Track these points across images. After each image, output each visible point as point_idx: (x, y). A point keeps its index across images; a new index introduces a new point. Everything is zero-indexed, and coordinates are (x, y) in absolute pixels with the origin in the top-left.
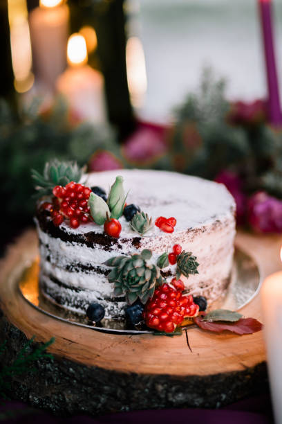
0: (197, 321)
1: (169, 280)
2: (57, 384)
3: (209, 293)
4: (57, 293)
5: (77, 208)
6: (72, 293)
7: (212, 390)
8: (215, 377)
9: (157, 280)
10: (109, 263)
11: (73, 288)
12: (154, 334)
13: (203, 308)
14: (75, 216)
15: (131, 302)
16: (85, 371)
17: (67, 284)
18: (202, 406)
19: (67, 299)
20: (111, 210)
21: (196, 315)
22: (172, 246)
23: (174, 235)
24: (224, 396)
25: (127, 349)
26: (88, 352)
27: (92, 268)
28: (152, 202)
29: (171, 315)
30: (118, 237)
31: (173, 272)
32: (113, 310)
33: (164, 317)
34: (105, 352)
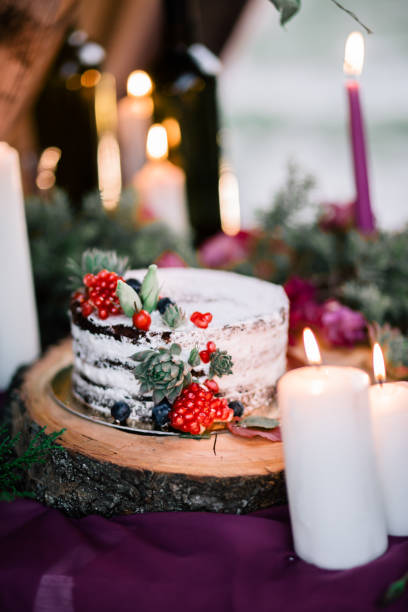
0: (230, 426)
1: (201, 381)
2: (70, 481)
3: (249, 399)
4: (86, 391)
5: (106, 298)
6: (99, 390)
7: (232, 494)
8: (234, 480)
9: (185, 377)
10: (135, 358)
11: (100, 386)
12: (180, 437)
13: (238, 414)
14: (103, 306)
15: (158, 401)
16: (98, 468)
17: (95, 380)
18: (222, 511)
19: (95, 399)
20: (143, 301)
21: (229, 419)
22: (206, 343)
23: (208, 331)
24: (245, 503)
25: (147, 449)
26: (106, 449)
27: (119, 364)
28: (195, 299)
29: (197, 415)
30: (147, 330)
31: (207, 371)
32: (140, 411)
33: (188, 417)
34: (124, 449)
